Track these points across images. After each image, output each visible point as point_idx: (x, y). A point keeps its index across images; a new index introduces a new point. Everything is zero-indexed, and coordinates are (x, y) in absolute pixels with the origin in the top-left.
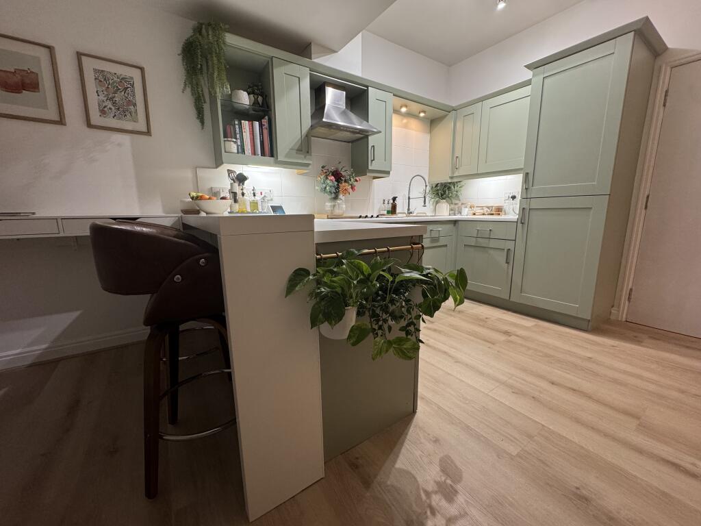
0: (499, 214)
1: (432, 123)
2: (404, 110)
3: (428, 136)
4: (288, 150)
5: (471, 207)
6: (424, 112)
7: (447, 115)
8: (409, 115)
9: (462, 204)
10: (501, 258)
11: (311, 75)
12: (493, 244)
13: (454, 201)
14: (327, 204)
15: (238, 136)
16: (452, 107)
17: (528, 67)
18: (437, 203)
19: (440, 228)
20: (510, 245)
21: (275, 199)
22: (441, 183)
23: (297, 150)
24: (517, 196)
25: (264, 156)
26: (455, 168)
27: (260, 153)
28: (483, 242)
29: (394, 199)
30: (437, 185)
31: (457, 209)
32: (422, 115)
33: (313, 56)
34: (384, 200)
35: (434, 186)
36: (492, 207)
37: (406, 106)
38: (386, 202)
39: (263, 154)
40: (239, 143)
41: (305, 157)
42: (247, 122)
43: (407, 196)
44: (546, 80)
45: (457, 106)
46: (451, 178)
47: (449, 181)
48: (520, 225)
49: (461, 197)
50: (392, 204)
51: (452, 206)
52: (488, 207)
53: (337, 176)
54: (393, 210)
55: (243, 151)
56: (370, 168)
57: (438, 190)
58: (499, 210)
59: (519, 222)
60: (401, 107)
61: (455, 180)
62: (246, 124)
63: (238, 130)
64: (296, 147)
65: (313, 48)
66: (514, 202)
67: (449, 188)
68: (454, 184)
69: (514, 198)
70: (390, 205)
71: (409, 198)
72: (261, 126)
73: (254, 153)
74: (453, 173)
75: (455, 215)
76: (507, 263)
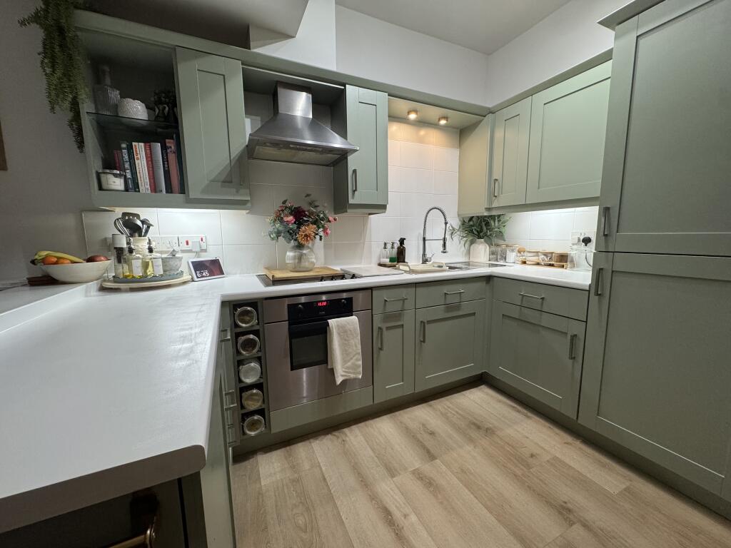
0: (563, 266)
1: (461, 133)
2: (413, 116)
3: (457, 152)
4: (207, 182)
5: (519, 252)
6: (446, 118)
7: (480, 121)
8: (422, 123)
9: (507, 246)
10: (562, 347)
11: (245, 73)
12: (546, 320)
13: (495, 240)
14: (288, 253)
15: (127, 165)
16: (489, 109)
17: (607, 23)
18: (472, 242)
19: (461, 288)
20: (577, 329)
21: (210, 249)
22: (478, 217)
23: (224, 182)
24: (592, 239)
25: (172, 192)
26: (493, 195)
27: (164, 190)
28: (530, 315)
29: (402, 241)
30: (471, 219)
31: (499, 252)
32: (443, 122)
33: (251, 43)
34: (385, 244)
35: (467, 220)
36: (552, 253)
37: (416, 111)
38: (389, 246)
39: (169, 190)
40: (129, 176)
41: (237, 192)
42: (142, 144)
43: (422, 237)
44: (642, 41)
45: (494, 107)
46: (489, 209)
47: (485, 214)
48: (594, 299)
49: (506, 236)
50: (398, 248)
51: (493, 248)
52: (546, 254)
53: (299, 215)
54: (400, 257)
55: (136, 187)
56: (351, 201)
57: (472, 226)
58: (563, 259)
59: (593, 291)
60: (409, 113)
61: (494, 213)
62: (140, 148)
63: (126, 157)
64: (223, 178)
65: (253, 33)
66: (587, 248)
67: (487, 224)
68: (493, 217)
69: (587, 241)
70: (395, 250)
71: (424, 239)
72: (164, 148)
73: (155, 188)
74: (490, 202)
75: (497, 260)
76: (573, 358)
